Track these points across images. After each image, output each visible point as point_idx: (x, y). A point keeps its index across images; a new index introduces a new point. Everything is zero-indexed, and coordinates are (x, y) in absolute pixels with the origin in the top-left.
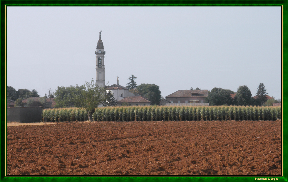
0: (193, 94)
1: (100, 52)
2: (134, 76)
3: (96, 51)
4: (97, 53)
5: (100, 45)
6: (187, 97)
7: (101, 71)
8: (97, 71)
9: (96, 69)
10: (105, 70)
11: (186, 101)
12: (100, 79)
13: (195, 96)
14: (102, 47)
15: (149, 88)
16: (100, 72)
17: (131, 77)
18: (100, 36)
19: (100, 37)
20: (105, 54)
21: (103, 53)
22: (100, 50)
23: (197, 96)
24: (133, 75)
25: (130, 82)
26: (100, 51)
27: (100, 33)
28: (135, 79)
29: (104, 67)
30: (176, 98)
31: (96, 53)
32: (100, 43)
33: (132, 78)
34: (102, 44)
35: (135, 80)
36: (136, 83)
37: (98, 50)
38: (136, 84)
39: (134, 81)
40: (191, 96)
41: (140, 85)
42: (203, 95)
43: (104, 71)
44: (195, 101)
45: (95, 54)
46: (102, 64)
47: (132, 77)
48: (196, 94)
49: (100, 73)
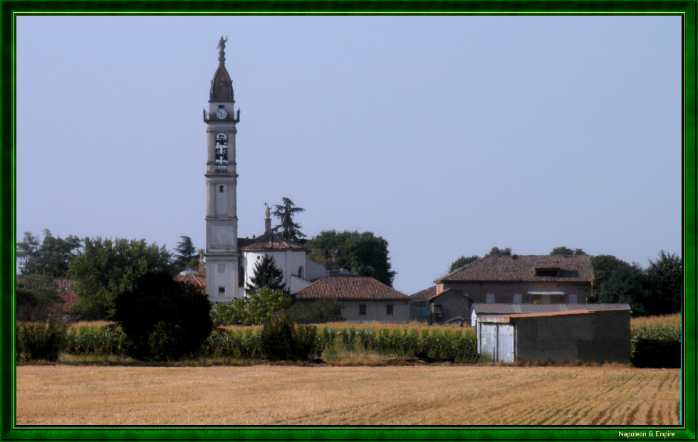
0: (541, 272)
1: (222, 114)
2: (292, 204)
3: (208, 111)
4: (211, 119)
5: (222, 89)
6: (520, 282)
7: (227, 183)
8: (212, 184)
9: (207, 176)
10: (238, 178)
11: (517, 297)
12: (222, 211)
13: (549, 279)
14: (229, 97)
15: (356, 248)
16: (222, 187)
17: (281, 208)
18: (222, 54)
19: (222, 59)
20: (238, 120)
21: (232, 120)
22: (221, 107)
23: (556, 279)
24: (288, 201)
25: (278, 227)
26: (223, 111)
27: (222, 43)
28: (295, 213)
29: (235, 168)
30: (481, 283)
31: (208, 117)
32: (222, 79)
33: (287, 211)
34: (228, 83)
35: (296, 218)
36: (300, 230)
37: (216, 106)
38: (300, 234)
39: (294, 221)
40: (535, 279)
41: (318, 237)
42: (575, 273)
43: (235, 182)
44: (547, 296)
45: (206, 121)
46: (230, 158)
47: (286, 208)
48: (553, 272)
49: (221, 189)
